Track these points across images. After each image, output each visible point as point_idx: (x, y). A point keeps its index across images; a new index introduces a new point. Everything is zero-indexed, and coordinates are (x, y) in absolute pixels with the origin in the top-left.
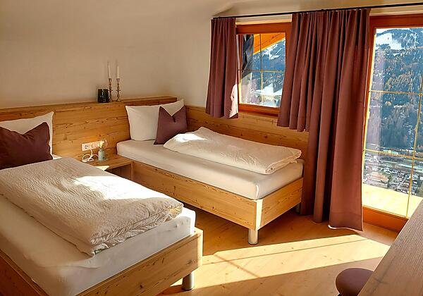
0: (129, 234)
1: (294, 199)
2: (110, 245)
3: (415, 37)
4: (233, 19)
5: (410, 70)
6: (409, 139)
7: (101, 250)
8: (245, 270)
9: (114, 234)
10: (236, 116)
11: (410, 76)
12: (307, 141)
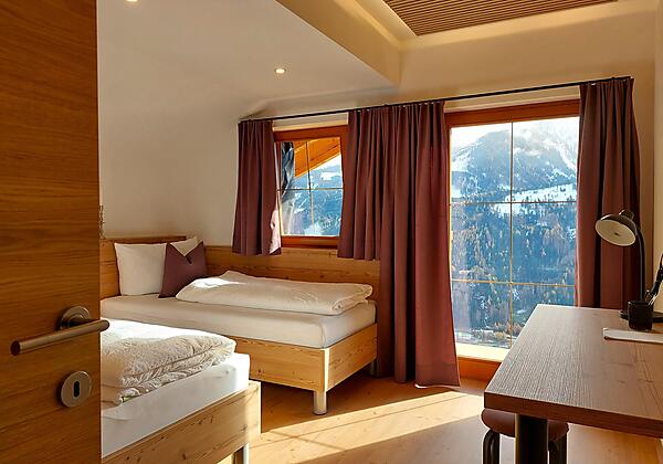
0: (167, 377)
1: (368, 354)
2: (143, 391)
3: (476, 182)
4: (268, 123)
5: (474, 223)
6: (483, 316)
7: (130, 397)
8: (317, 443)
9: (149, 374)
10: (278, 252)
11: (474, 230)
12: (378, 275)
